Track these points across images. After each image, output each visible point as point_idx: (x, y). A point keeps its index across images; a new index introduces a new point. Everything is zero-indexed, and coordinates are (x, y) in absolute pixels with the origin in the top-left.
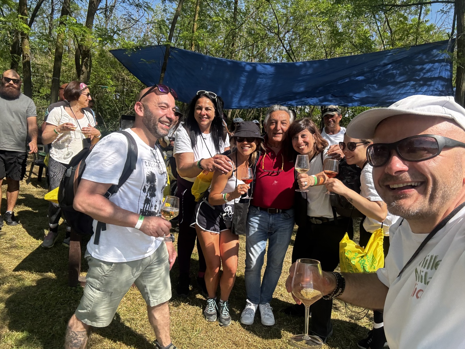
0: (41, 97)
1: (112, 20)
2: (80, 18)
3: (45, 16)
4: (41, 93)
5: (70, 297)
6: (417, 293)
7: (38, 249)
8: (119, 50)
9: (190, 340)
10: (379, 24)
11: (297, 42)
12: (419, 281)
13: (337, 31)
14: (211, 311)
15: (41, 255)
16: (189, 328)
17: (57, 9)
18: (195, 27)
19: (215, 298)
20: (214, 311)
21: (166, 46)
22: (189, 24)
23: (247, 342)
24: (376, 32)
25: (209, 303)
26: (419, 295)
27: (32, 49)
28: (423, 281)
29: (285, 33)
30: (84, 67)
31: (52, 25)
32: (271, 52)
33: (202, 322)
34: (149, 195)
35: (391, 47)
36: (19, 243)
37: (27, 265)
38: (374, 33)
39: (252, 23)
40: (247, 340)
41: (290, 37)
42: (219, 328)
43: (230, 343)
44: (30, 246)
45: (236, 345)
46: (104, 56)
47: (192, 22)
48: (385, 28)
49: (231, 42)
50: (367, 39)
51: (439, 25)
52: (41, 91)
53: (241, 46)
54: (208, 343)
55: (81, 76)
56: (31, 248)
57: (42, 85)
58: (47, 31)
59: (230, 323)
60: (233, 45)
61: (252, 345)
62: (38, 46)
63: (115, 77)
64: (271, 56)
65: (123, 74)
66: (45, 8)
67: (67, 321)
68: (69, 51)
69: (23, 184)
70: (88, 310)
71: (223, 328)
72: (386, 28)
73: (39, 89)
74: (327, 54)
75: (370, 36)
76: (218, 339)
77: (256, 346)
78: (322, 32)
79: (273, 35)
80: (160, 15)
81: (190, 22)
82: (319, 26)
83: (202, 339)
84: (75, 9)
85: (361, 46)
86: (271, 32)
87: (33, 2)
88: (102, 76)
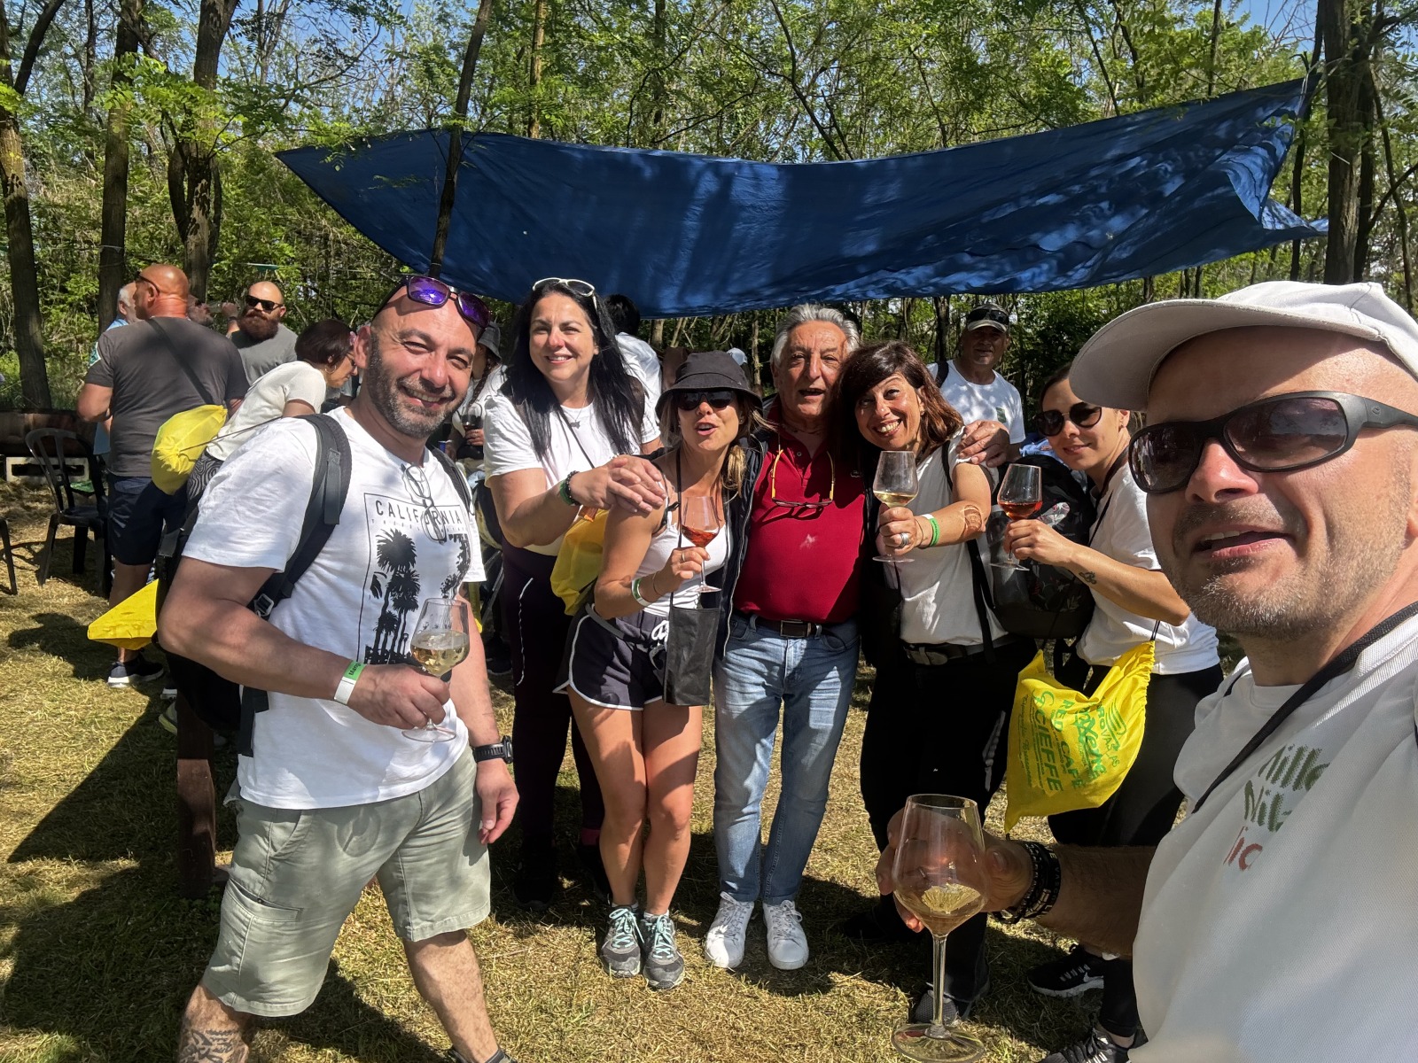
0: (71, 304)
1: (280, 55)
2: (179, 52)
3: (70, 51)
4: (71, 293)
5: (189, 930)
6: (1244, 855)
7: (82, 786)
8: (307, 149)
9: (561, 1038)
10: (1097, 36)
11: (854, 97)
12: (1253, 819)
13: (972, 63)
14: (623, 944)
15: (94, 807)
16: (558, 1001)
17: (104, 27)
18: (540, 65)
19: (634, 906)
20: (632, 945)
21: (450, 130)
22: (519, 56)
23: (735, 1032)
24: (1090, 60)
25: (614, 921)
26: (1248, 860)
27: (34, 156)
28: (1266, 820)
29: (816, 76)
30: (196, 209)
31: (92, 78)
32: (777, 134)
33: (598, 980)
34: (391, 603)
35: (1136, 104)
36: (22, 772)
37: (52, 839)
38: (1084, 62)
39: (713, 46)
40: (733, 1027)
41: (830, 85)
42: (648, 995)
43: (684, 1038)
44: (59, 780)
45: (701, 1043)
46: (263, 169)
47: (528, 52)
48: (1117, 45)
49: (652, 107)
50: (1061, 85)
51: (1276, 30)
52: (70, 285)
53: (682, 119)
54: (615, 1045)
55: (191, 237)
56: (62, 786)
57: (72, 268)
58: (77, 98)
59: (682, 978)
60: (658, 117)
61: (749, 1039)
62: (55, 144)
63: (299, 233)
64: (776, 147)
65: (324, 222)
66: (66, 26)
67: (181, 1005)
68: (151, 158)
69: (27, 584)
70: (234, 962)
71: (661, 994)
72: (1121, 46)
73: (64, 281)
74: (944, 133)
75: (1070, 73)
76: (649, 1029)
77: (760, 1042)
78: (928, 67)
79: (778, 81)
80: (428, 33)
81: (523, 50)
82: (916, 48)
83: (598, 1032)
84: (163, 27)
85: (1045, 105)
86: (770, 73)
87: (29, 10)
88: (259, 233)
